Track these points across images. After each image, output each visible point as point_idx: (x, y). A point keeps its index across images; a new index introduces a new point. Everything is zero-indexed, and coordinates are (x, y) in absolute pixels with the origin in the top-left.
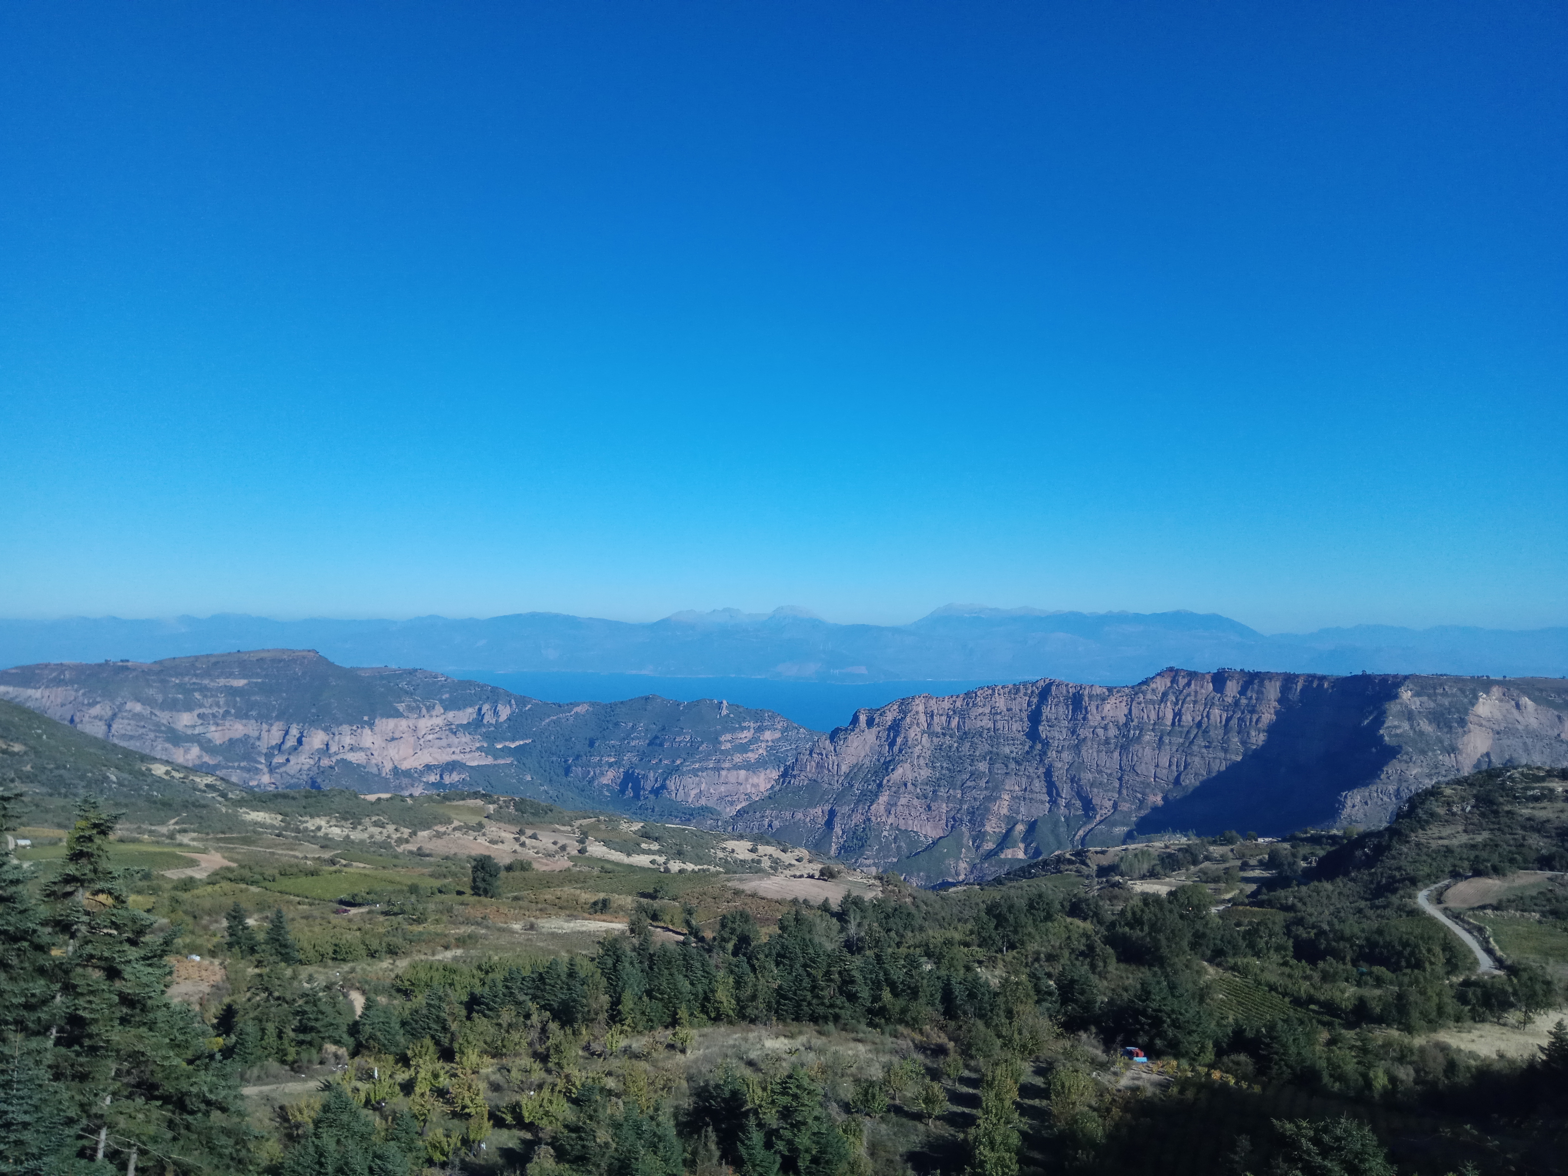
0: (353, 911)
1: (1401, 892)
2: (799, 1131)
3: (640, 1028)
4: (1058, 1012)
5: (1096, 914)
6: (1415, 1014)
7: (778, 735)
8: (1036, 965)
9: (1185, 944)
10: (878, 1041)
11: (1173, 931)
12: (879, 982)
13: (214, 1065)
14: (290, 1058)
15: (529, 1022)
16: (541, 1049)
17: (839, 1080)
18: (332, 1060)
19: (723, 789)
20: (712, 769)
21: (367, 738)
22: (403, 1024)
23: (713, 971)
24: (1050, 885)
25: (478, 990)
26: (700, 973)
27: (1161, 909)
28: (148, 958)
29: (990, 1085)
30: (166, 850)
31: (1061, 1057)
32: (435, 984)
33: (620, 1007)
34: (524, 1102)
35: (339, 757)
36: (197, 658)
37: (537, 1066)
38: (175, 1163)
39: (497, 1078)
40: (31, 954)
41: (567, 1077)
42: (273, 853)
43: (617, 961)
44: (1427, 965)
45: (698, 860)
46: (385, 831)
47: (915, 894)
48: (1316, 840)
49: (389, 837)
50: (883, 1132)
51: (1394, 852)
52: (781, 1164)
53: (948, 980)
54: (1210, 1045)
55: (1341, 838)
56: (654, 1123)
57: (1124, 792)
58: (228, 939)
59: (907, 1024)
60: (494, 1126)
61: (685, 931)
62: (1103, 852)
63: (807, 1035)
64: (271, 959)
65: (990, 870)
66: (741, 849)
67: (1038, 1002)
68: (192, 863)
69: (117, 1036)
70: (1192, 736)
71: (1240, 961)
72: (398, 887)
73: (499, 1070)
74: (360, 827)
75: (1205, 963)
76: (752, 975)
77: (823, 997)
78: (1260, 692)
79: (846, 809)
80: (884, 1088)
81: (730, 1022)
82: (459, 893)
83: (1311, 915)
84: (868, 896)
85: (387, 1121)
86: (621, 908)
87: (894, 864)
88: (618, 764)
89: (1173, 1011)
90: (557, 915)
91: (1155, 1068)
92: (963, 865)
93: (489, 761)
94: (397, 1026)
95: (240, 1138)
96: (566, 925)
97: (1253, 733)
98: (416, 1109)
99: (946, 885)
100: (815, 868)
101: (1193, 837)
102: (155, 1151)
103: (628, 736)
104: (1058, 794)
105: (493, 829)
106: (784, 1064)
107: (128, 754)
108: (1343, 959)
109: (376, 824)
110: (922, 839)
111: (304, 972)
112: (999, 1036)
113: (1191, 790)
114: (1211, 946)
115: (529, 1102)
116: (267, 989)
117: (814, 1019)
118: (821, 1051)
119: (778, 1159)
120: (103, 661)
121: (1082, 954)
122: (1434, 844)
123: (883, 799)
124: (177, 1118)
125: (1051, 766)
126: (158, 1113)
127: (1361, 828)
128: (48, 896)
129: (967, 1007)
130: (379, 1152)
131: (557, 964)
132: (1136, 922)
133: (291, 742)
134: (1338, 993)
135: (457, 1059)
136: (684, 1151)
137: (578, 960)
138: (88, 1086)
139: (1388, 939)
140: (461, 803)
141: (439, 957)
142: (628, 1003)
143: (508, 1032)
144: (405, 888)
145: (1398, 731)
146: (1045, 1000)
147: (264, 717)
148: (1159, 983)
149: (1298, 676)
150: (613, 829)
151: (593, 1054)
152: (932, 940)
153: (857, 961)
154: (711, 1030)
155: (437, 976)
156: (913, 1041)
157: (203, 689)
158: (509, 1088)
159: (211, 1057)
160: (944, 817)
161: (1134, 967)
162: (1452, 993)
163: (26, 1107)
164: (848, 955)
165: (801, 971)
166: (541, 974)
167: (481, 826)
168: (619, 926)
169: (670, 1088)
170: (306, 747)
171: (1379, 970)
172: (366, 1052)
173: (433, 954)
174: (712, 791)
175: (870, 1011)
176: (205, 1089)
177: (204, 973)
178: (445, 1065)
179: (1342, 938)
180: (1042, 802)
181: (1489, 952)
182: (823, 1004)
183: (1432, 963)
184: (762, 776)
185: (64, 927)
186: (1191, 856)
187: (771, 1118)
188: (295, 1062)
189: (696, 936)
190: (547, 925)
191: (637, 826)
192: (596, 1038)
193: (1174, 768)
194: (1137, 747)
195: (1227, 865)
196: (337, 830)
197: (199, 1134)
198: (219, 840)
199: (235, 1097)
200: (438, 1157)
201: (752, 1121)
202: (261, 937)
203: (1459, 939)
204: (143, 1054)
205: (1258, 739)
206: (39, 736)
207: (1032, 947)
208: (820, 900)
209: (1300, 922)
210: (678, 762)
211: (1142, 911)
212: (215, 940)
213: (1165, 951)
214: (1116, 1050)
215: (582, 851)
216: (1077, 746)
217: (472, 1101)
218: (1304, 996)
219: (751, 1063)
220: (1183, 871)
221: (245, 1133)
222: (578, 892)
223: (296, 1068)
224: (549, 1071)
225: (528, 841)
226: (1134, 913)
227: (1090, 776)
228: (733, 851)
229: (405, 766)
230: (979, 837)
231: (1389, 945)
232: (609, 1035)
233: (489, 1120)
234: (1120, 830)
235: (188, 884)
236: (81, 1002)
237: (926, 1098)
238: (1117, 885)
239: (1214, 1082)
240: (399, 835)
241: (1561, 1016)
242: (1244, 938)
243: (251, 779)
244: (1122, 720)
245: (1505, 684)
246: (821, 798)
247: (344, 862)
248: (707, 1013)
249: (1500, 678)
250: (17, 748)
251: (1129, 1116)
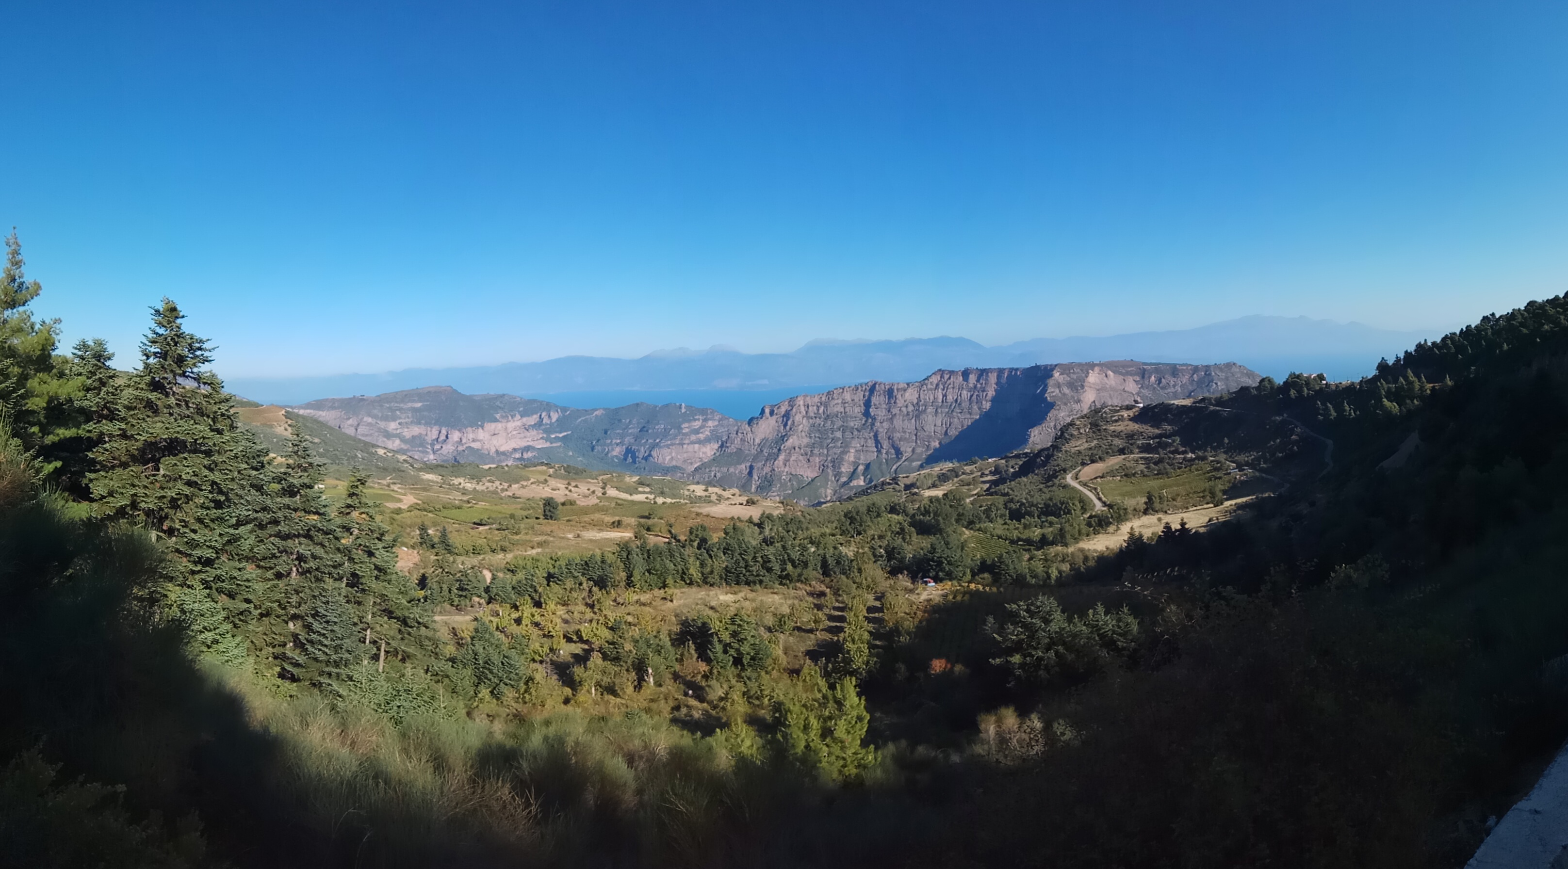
0: (481, 528)
1: (1059, 477)
2: (743, 643)
3: (645, 589)
4: (886, 565)
5: (904, 511)
6: (1068, 537)
7: (716, 423)
8: (873, 542)
9: (953, 520)
10: (785, 593)
11: (946, 515)
12: (785, 560)
13: (420, 604)
14: (455, 603)
15: (581, 587)
16: (590, 602)
17: (764, 615)
18: (477, 605)
19: (685, 455)
20: (679, 444)
21: (481, 434)
22: (513, 588)
23: (687, 557)
24: (878, 497)
25: (552, 571)
26: (679, 560)
27: (940, 504)
28: (386, 548)
29: (851, 609)
30: (386, 492)
31: (889, 590)
32: (528, 567)
33: (632, 579)
34: (582, 630)
35: (467, 445)
36: (397, 393)
37: (588, 610)
38: (403, 651)
39: (566, 616)
40: (333, 541)
41: (605, 616)
42: (438, 496)
43: (629, 554)
44: (1073, 511)
45: (673, 496)
46: (494, 485)
47: (803, 510)
48: (1017, 456)
49: (497, 488)
50: (791, 641)
51: (1055, 457)
52: (733, 662)
53: (825, 555)
54: (968, 571)
55: (1030, 453)
56: (658, 639)
57: (919, 442)
58: (420, 540)
59: (802, 582)
60: (567, 642)
61: (669, 536)
62: (907, 477)
63: (744, 592)
64: (443, 552)
65: (846, 493)
66: (699, 490)
67: (875, 562)
68: (400, 501)
69: (374, 585)
70: (953, 407)
71: (982, 526)
72: (504, 515)
73: (567, 612)
74: (481, 483)
75: (964, 529)
76: (710, 560)
77: (753, 571)
78: (986, 380)
79: (760, 465)
80: (791, 618)
81: (699, 586)
82: (537, 518)
83: (1016, 496)
84: (776, 513)
85: (508, 638)
86: (629, 525)
87: (789, 494)
88: (622, 443)
89: (948, 556)
90: (592, 529)
91: (940, 588)
92: (829, 491)
93: (548, 445)
94: (510, 589)
95: (436, 643)
96: (597, 535)
97: (984, 402)
98: (524, 632)
99: (820, 504)
100: (744, 499)
101: (956, 463)
102: (394, 644)
103: (627, 428)
104: (882, 447)
105: (553, 482)
106: (731, 609)
107: (366, 444)
108: (1033, 516)
109: (489, 481)
110: (806, 479)
111: (459, 559)
112: (854, 583)
113: (953, 437)
114: (967, 520)
115: (586, 630)
116: (441, 567)
117: (748, 583)
118: (753, 600)
119: (731, 659)
120: (352, 396)
121: (898, 533)
122: (1073, 450)
123: (782, 457)
124: (403, 629)
125: (877, 431)
126: (395, 625)
127: (1039, 447)
128: (340, 513)
129: (836, 569)
130: (506, 655)
131: (594, 556)
132: (927, 512)
133: (442, 437)
134: (1032, 534)
135: (544, 607)
136: (676, 654)
137: (606, 554)
138: (361, 608)
139: (1054, 502)
140: (534, 468)
141: (529, 553)
142: (636, 577)
143: (570, 592)
144: (508, 516)
145: (1054, 394)
146: (879, 560)
147: (428, 424)
148: (940, 543)
149: (1005, 369)
150: (621, 481)
151: (619, 604)
152: (814, 535)
153: (771, 549)
154: (687, 590)
155: (529, 564)
156: (806, 591)
157: (400, 409)
158: (574, 622)
159: (419, 600)
160: (818, 465)
161: (926, 537)
162: (1085, 523)
163: (335, 615)
164: (766, 547)
165: (739, 557)
166: (586, 562)
167: (546, 481)
168: (628, 535)
169: (665, 621)
170: (450, 440)
171: (1051, 518)
172: (495, 602)
173: (526, 551)
174: (679, 457)
175: (780, 577)
176: (417, 616)
177: (410, 557)
178: (537, 610)
179: (1033, 505)
180: (873, 452)
181: (1100, 499)
182: (753, 575)
183: (1075, 510)
184: (708, 447)
185: (347, 529)
186: (955, 473)
187: (726, 637)
188: (458, 605)
189: (675, 539)
190: (587, 535)
191: (636, 479)
192: (619, 595)
193: (944, 426)
194: (924, 416)
195: (974, 476)
196: (469, 485)
197: (415, 638)
198: (412, 489)
199: (432, 621)
200: (537, 658)
201: (716, 639)
202: (436, 540)
203: (1087, 496)
204: (387, 596)
205: (987, 405)
206: (326, 434)
207: (871, 532)
208: (747, 517)
209: (1011, 501)
210: (658, 441)
211: (930, 506)
212: (414, 541)
213: (942, 526)
214: (918, 582)
215: (604, 494)
216: (891, 418)
217: (553, 629)
218: (1015, 537)
219: (712, 608)
220: (951, 481)
221: (438, 640)
222: (603, 516)
223: (458, 608)
224: (595, 613)
225: (573, 489)
226: (925, 508)
227: (898, 435)
228: (694, 491)
229: (502, 449)
230: (838, 475)
231: (1055, 505)
232: (627, 594)
233: (564, 638)
234: (916, 464)
235: (398, 511)
236: (357, 566)
237: (815, 620)
238: (915, 494)
239: (972, 589)
240: (502, 487)
241: (1132, 524)
242: (984, 514)
243: (425, 457)
244: (915, 401)
245: (1100, 365)
246: (745, 458)
247: (474, 502)
248: (685, 581)
249: (1098, 362)
250: (316, 440)
251: (926, 615)
